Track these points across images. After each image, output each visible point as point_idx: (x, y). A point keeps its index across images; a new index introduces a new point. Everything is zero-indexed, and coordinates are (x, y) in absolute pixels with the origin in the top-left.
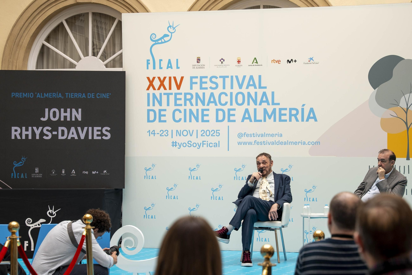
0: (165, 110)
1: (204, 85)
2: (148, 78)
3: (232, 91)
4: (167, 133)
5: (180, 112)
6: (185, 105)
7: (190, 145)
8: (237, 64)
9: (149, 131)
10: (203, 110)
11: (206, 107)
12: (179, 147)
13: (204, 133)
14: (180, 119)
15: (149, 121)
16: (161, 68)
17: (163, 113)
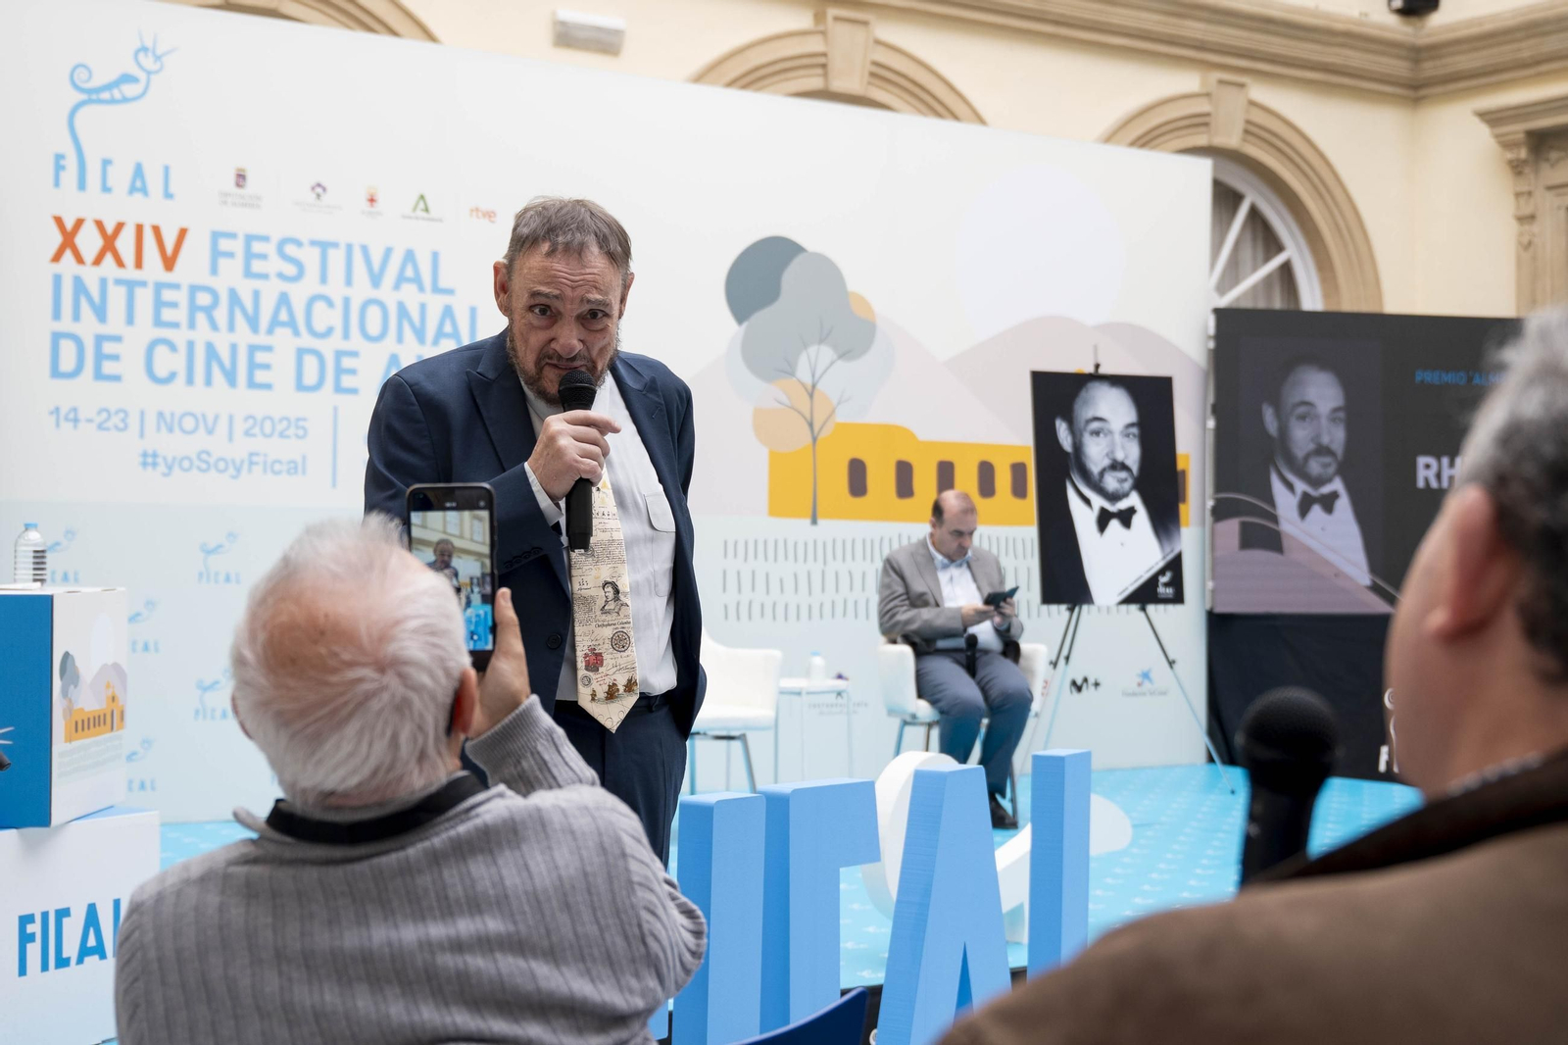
0: (118, 339)
1: (257, 266)
2: (59, 221)
3: (348, 292)
4: (123, 420)
5: (173, 347)
6: (192, 325)
7: (204, 466)
8: (365, 205)
9: (57, 409)
10: (253, 349)
11: (261, 339)
12: (166, 471)
13: (256, 425)
14: (172, 376)
15: (56, 373)
16: (106, 189)
17: (109, 348)
